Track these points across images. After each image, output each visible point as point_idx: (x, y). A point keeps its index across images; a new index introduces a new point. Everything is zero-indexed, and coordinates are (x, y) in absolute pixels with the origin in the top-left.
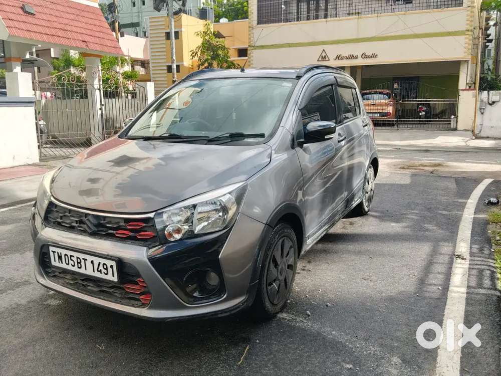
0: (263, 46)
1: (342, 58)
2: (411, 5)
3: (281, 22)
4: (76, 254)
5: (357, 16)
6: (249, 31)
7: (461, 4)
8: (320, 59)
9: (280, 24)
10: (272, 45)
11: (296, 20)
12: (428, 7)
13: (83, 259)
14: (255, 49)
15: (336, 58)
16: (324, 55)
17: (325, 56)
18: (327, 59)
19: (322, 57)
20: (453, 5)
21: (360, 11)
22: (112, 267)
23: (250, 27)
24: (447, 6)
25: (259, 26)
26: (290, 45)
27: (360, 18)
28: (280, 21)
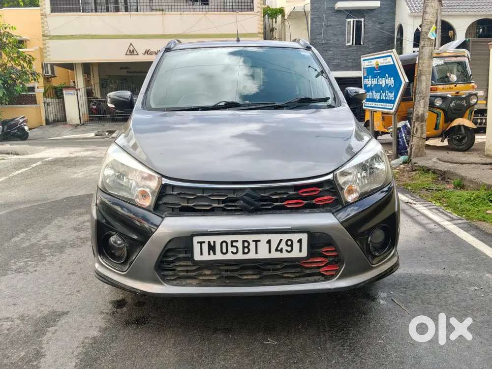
0: (60, 36)
1: (151, 53)
2: (207, 6)
3: (80, 12)
4: (241, 238)
5: (161, 13)
6: (42, 19)
7: (252, 9)
8: (128, 53)
9: (79, 13)
10: (72, 35)
11: (94, 11)
12: (225, 10)
13: (253, 241)
14: (51, 39)
15: (145, 53)
16: (131, 48)
17: (133, 50)
18: (135, 53)
19: (130, 50)
20: (246, 10)
21: (164, 7)
22: (300, 241)
23: (42, 15)
24: (241, 10)
25: (53, 14)
26: (93, 37)
27: (165, 14)
28: (78, 10)
